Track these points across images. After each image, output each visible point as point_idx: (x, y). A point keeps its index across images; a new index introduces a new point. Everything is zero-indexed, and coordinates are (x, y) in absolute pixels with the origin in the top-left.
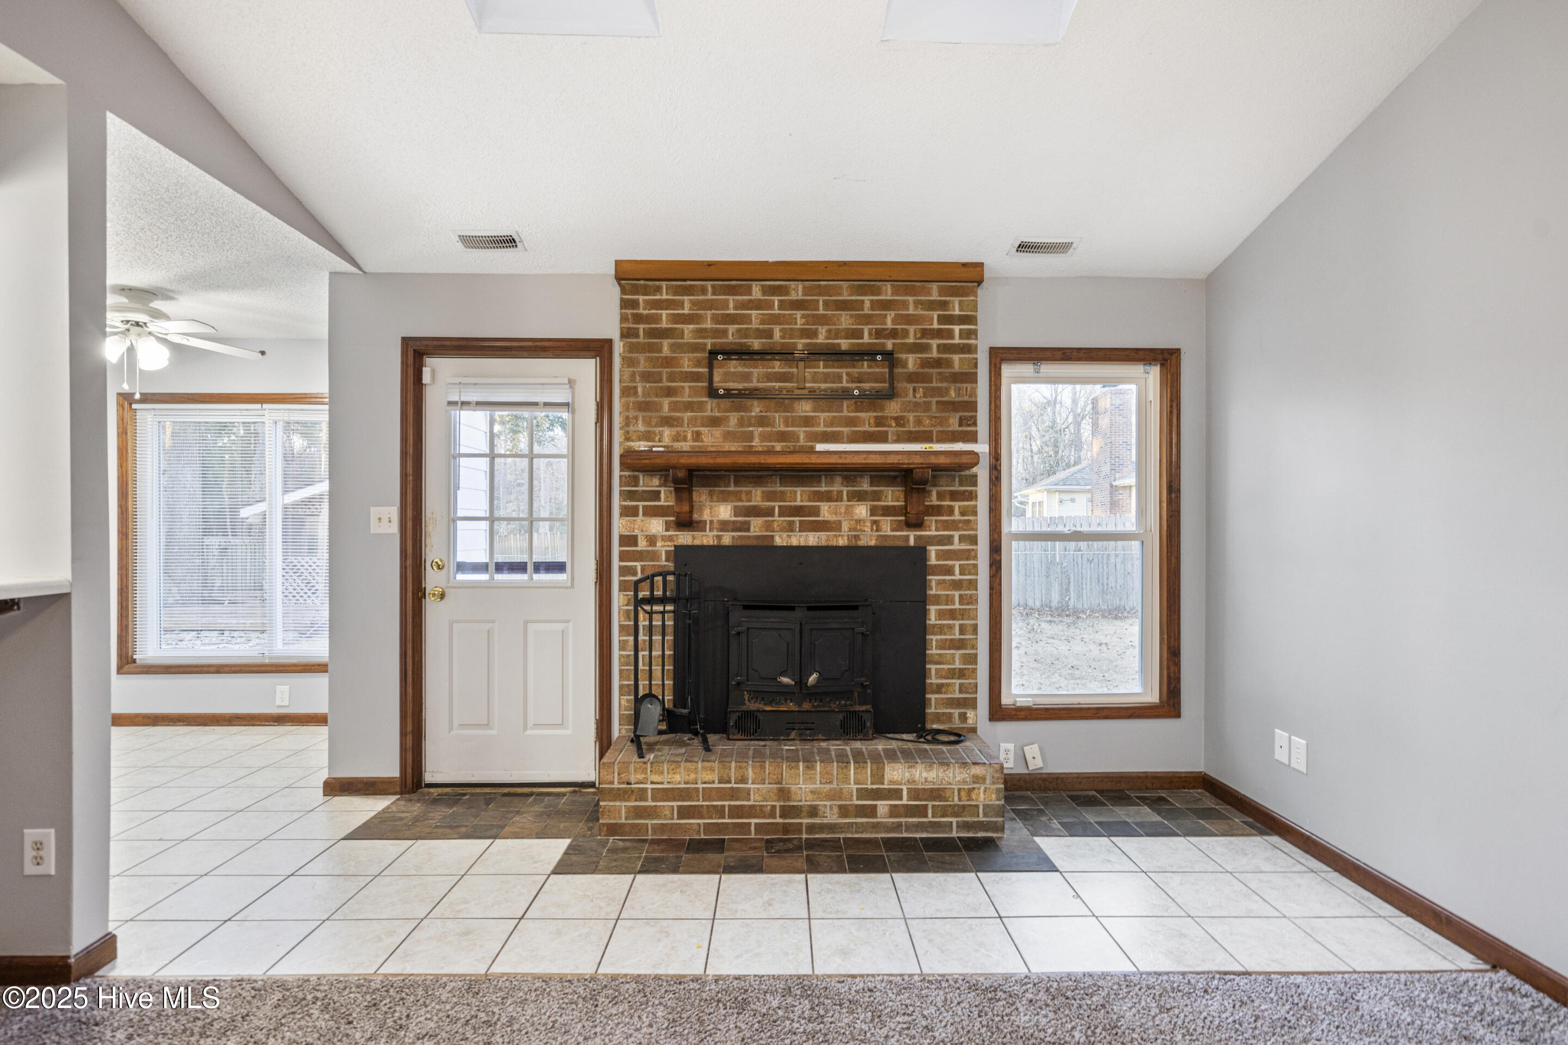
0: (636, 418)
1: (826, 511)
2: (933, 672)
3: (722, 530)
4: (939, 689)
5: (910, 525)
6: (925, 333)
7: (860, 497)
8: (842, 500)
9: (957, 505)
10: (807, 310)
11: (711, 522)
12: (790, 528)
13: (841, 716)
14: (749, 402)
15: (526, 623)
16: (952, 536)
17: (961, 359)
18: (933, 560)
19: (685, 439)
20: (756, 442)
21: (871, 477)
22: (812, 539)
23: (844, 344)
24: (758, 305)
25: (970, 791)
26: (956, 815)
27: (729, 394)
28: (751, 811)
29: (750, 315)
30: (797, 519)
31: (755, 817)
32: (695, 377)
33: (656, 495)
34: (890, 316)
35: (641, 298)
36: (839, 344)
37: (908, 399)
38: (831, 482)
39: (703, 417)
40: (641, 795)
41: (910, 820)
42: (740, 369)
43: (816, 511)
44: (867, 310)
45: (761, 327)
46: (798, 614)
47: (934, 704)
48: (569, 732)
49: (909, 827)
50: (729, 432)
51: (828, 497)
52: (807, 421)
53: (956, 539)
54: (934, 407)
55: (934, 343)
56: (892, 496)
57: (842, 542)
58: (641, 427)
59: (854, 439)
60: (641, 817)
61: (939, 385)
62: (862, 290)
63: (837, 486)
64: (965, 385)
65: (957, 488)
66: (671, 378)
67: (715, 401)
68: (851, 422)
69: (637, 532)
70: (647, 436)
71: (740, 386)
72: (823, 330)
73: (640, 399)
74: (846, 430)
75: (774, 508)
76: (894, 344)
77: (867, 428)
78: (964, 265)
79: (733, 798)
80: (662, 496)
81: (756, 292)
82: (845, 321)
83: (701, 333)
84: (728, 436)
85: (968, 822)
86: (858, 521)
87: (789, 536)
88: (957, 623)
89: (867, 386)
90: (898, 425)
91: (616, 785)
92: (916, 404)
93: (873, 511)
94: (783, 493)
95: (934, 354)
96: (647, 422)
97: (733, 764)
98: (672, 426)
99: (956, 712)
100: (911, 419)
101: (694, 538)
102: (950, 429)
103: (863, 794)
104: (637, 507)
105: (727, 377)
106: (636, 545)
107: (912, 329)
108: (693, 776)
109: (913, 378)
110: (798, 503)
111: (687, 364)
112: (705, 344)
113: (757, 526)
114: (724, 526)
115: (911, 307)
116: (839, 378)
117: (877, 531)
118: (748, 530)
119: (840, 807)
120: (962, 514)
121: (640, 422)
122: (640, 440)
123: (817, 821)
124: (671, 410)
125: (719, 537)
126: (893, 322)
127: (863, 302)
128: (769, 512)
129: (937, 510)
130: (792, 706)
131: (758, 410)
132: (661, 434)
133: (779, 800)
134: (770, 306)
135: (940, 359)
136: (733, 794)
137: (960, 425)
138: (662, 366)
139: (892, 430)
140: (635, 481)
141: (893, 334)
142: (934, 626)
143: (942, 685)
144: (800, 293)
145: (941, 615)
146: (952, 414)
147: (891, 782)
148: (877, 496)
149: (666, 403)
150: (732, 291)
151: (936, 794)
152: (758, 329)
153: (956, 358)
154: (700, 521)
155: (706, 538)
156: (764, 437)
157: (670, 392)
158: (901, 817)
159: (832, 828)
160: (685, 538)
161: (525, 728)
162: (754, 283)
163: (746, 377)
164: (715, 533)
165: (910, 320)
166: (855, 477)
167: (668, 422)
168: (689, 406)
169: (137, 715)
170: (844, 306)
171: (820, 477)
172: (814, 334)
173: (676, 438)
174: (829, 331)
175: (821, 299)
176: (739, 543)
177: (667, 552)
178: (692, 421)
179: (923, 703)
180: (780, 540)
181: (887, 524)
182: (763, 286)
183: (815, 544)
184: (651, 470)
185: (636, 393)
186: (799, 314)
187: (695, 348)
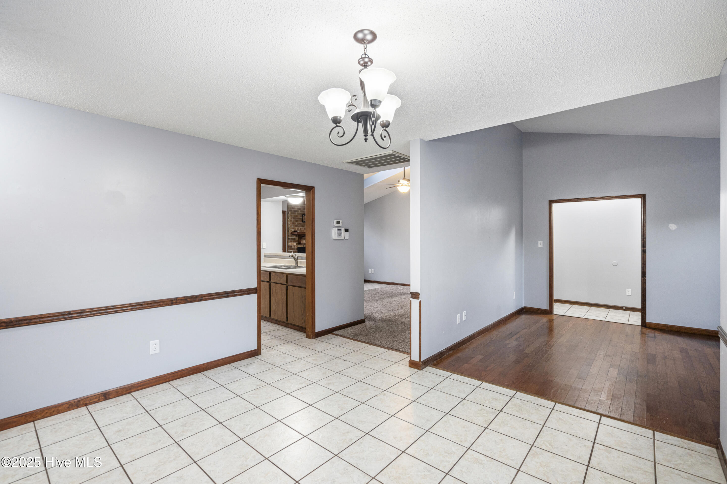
11: (303, 243)
19: (299, 229)
32: (300, 219)
33: (295, 239)
50: (305, 228)
58: (293, 227)
67: (303, 223)
69: (292, 245)
70: (294, 229)
73: (293, 222)
83: (301, 211)
104: (292, 241)
105: (305, 219)
122: (293, 229)
124: (297, 224)
138: (296, 217)
140: (292, 236)
155: (302, 246)
157: (297, 221)
160: (299, 246)
167: (297, 226)
168: (300, 224)
177: (296, 248)
178: (300, 226)
187: (301, 214)
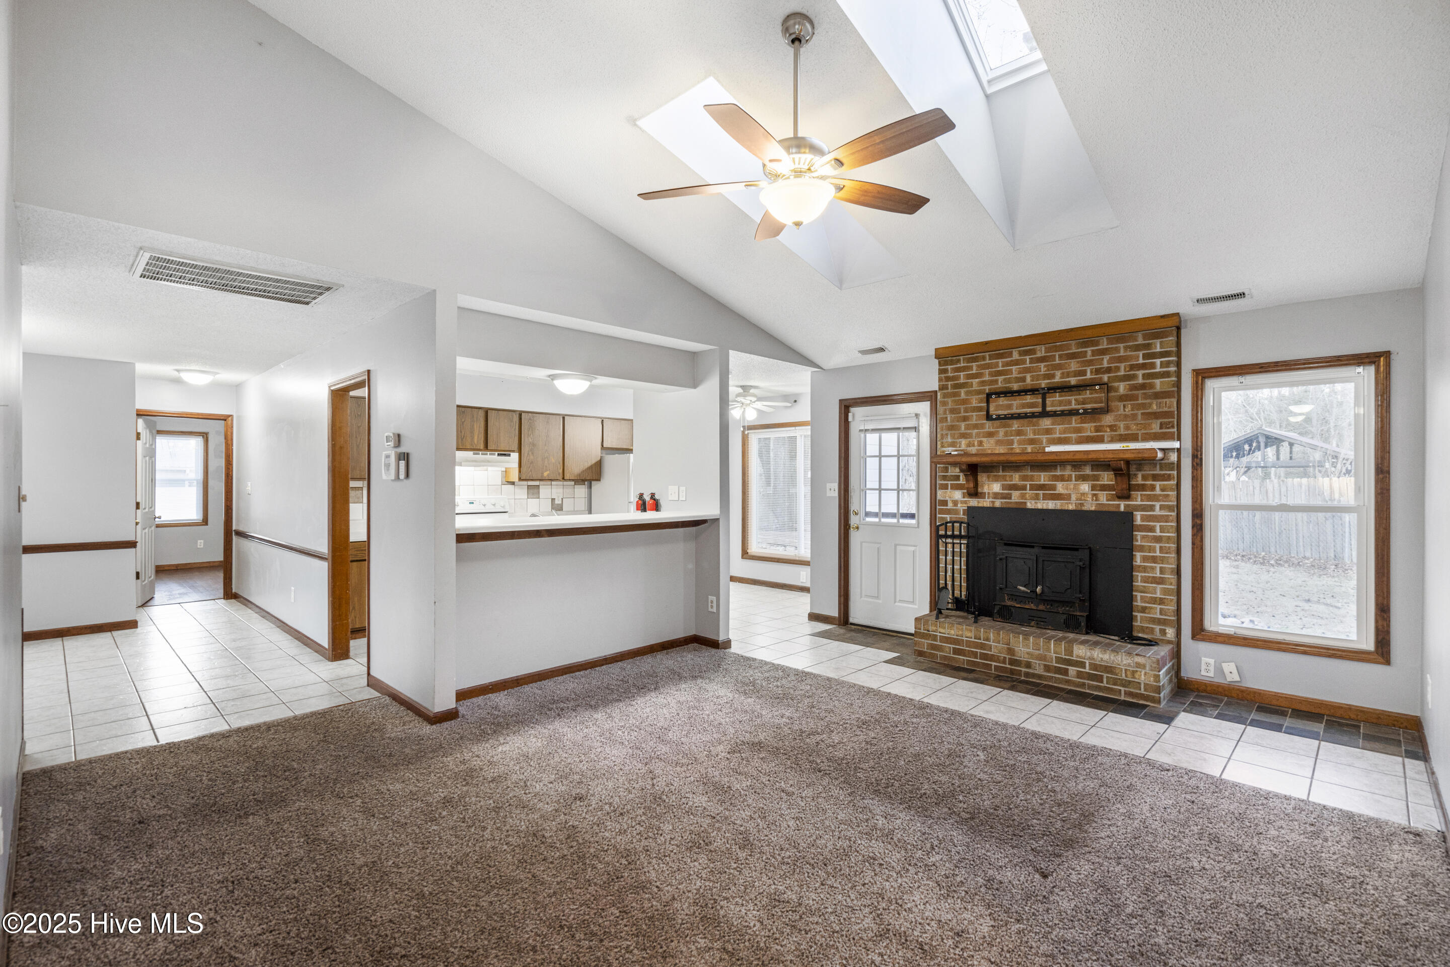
0: (947, 435)
1: (1061, 488)
2: (1139, 598)
3: (995, 498)
4: (1144, 610)
5: (1120, 497)
6: (1132, 367)
7: (1084, 478)
8: (1071, 481)
9: (1158, 484)
10: (1047, 361)
11: (989, 493)
12: (1036, 497)
13: (1064, 617)
14: (1010, 422)
15: (896, 545)
16: (1154, 506)
17: (1161, 382)
18: (1138, 521)
19: (974, 446)
20: (1015, 445)
21: (1092, 466)
22: (1051, 505)
23: (1073, 381)
24: (1016, 363)
25: (1134, 672)
26: (1124, 686)
27: (999, 418)
28: (992, 658)
29: (1012, 369)
30: (1041, 492)
31: (994, 661)
32: (979, 409)
33: (957, 478)
34: (1106, 358)
35: (949, 367)
36: (1069, 381)
37: (1119, 413)
38: (1064, 469)
39: (984, 432)
40: (934, 638)
41: (1091, 682)
42: (1006, 402)
43: (1053, 488)
44: (1089, 357)
45: (1019, 376)
46: (1036, 550)
47: (1139, 620)
48: (916, 607)
49: (1090, 687)
50: (999, 441)
51: (1062, 479)
52: (1048, 431)
53: (1158, 508)
54: (1140, 417)
55: (1140, 373)
56: (1107, 478)
57: (1071, 507)
58: (949, 440)
59: (1080, 441)
60: (934, 650)
61: (1143, 402)
62: (1086, 344)
63: (1068, 471)
64: (1165, 400)
65: (1158, 472)
66: (966, 411)
67: (991, 422)
68: (1078, 430)
69: (947, 498)
70: (953, 445)
71: (1006, 412)
72: (1058, 374)
73: (949, 424)
74: (1074, 436)
75: (1026, 485)
76: (1109, 377)
77: (1089, 434)
78: (1163, 317)
79: (981, 648)
80: (961, 478)
81: (1016, 355)
82: (1074, 365)
83: (983, 383)
84: (999, 443)
85: (1132, 692)
86: (1083, 494)
87: (1036, 503)
88: (1158, 566)
89: (1089, 406)
90: (1112, 430)
91: (922, 631)
92: (1126, 416)
93: (1093, 488)
94: (1032, 476)
95: (1140, 380)
96: (953, 437)
97: (982, 630)
98: (966, 438)
99: (1157, 628)
100: (1122, 426)
101: (978, 502)
102: (1153, 431)
103: (1059, 660)
104: (947, 485)
105: (998, 407)
106: (947, 506)
107: (1122, 366)
108: (961, 633)
109: (1122, 398)
110: (1042, 482)
111: (975, 402)
112: (985, 390)
113: (1016, 496)
114: (996, 496)
115: (1122, 350)
116: (1070, 403)
117: (1096, 500)
118: (1010, 498)
119: (1045, 666)
120: (1162, 490)
121: (949, 437)
122: (949, 446)
123: (1031, 671)
124: (966, 429)
125: (993, 502)
126: (1108, 363)
127: (1086, 352)
128: (1024, 488)
129: (1142, 488)
130: (1032, 606)
131: (1016, 426)
132: (960, 443)
133: (1008, 654)
134: (1024, 362)
135: (1144, 383)
136: (982, 646)
137: (1161, 428)
138: (961, 404)
139: (1107, 434)
140: (946, 470)
141: (1109, 370)
142: (1139, 566)
143: (1146, 608)
144: (1043, 352)
145: (1145, 559)
146: (1154, 421)
147: (1077, 656)
148: (1096, 478)
149: (963, 425)
150: (1001, 356)
151: (1109, 669)
152: (1016, 377)
153: (1157, 382)
154: (981, 493)
155: (986, 503)
156: (1020, 443)
157: (965, 419)
158: (1084, 679)
159: (1040, 677)
160: (974, 502)
161: (895, 602)
162: (1014, 350)
163: (1010, 407)
164: (991, 500)
165: (1120, 359)
166: (1080, 465)
167: (964, 436)
168: (976, 426)
169: (748, 579)
170: (1073, 356)
171: (1056, 466)
172: (1053, 376)
173: (969, 445)
174: (1063, 373)
175: (1057, 354)
176: (1005, 506)
177: (964, 510)
178: (978, 435)
179: (1131, 618)
180: (1030, 505)
181: (1103, 498)
182: (1019, 351)
183: (1053, 508)
184: (954, 464)
185: (947, 420)
186: (1042, 365)
187: (979, 392)
